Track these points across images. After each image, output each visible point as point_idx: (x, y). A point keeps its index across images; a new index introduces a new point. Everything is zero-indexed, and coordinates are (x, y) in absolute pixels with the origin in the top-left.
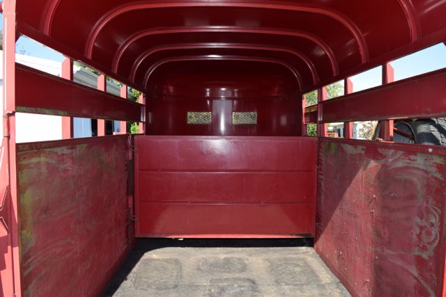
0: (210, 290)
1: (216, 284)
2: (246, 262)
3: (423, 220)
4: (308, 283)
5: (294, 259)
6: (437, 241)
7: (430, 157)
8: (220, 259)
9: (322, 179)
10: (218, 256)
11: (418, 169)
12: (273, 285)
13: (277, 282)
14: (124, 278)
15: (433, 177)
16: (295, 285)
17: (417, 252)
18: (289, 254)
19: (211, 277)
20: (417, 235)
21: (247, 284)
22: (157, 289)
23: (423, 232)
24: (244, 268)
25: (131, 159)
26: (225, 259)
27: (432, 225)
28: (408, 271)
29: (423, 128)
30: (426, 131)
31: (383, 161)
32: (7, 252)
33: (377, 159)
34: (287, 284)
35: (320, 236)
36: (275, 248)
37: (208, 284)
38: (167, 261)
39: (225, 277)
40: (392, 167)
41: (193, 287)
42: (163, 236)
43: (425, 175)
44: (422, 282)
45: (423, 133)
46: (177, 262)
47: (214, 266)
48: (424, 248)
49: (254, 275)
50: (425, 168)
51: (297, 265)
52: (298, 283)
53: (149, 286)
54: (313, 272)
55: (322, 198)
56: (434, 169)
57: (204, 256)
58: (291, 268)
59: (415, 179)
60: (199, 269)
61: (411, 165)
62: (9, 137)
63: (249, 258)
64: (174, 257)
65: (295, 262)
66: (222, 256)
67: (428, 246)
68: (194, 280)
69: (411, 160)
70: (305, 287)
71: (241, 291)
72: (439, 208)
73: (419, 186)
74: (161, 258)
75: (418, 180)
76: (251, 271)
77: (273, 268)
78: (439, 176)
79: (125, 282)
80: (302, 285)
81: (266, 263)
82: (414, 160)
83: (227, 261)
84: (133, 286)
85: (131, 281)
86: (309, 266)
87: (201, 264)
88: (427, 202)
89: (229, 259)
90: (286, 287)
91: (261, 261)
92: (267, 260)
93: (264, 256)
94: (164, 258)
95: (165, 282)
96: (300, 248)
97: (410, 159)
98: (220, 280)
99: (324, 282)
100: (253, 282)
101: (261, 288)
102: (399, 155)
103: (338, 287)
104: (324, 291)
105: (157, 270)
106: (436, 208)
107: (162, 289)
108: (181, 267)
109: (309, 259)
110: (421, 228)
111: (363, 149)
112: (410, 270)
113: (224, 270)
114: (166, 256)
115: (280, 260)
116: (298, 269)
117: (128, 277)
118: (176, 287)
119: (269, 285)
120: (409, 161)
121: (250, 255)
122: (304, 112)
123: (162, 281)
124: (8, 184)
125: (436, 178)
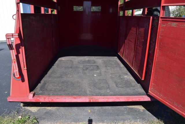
0: (83, 68)
1: (85, 67)
2: (96, 61)
4: (116, 67)
5: (112, 60)
10: (86, 59)
13: (106, 66)
14: (53, 65)
16: (112, 67)
19: (83, 65)
21: (96, 67)
22: (65, 68)
23: (151, 45)
26: (88, 60)
27: (153, 42)
32: (20, 48)
34: (109, 67)
36: (106, 57)
39: (88, 65)
41: (77, 67)
44: (149, 60)
46: (71, 61)
47: (85, 62)
49: (98, 64)
51: (113, 62)
53: (62, 67)
57: (81, 59)
58: (111, 62)
60: (79, 63)
62: (18, 11)
63: (97, 60)
64: (70, 59)
66: (87, 59)
67: (152, 49)
68: (77, 66)
70: (115, 68)
71: (94, 68)
74: (65, 60)
77: (105, 62)
81: (102, 61)
84: (56, 67)
86: (117, 62)
87: (79, 61)
89: (89, 60)
91: (101, 61)
92: (103, 60)
93: (102, 59)
95: (68, 66)
96: (115, 57)
98: (87, 66)
99: (122, 67)
100: (98, 66)
101: (100, 68)
104: (121, 69)
105: (64, 63)
107: (67, 68)
108: (73, 62)
113: (88, 63)
115: (107, 60)
116: (113, 63)
118: (71, 67)
119: (103, 67)
121: (97, 59)
122: (119, 6)
124: (19, 26)
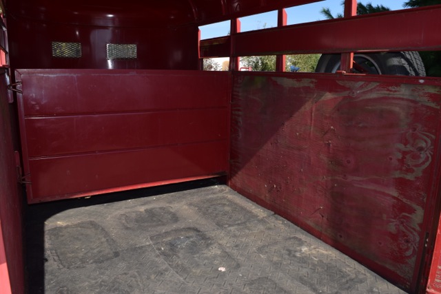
0: (160, 249)
1: (160, 241)
2: (172, 210)
3: (408, 146)
4: (248, 221)
5: (216, 199)
6: (427, 164)
7: (420, 88)
8: (141, 212)
9: (239, 116)
10: (136, 209)
11: (403, 99)
12: (218, 229)
13: (220, 225)
14: (43, 260)
15: (423, 106)
16: (238, 224)
17: (397, 175)
18: (208, 195)
19: (148, 234)
20: (399, 160)
21: (191, 233)
22: (95, 262)
23: (408, 157)
24: (175, 218)
26: (146, 211)
27: (421, 149)
28: (384, 194)
29: (395, 61)
30: (397, 64)
31: (346, 93)
33: (337, 92)
34: (230, 226)
37: (151, 242)
38: (81, 225)
39: (164, 231)
40: (361, 98)
41: (137, 250)
42: (66, 197)
43: (411, 104)
44: (404, 200)
45: (394, 66)
46: (93, 225)
47: (142, 221)
48: (409, 170)
49: (191, 223)
50: (410, 98)
51: (224, 205)
52: (239, 222)
53: (83, 261)
54: (243, 209)
55: (240, 134)
56: (426, 99)
57: (121, 212)
58: (220, 208)
59: (397, 109)
60: (127, 228)
61: (390, 96)
63: (172, 206)
64: (85, 219)
65: (219, 202)
66: (142, 209)
67: (414, 168)
68: (131, 242)
69: (391, 91)
70: (248, 225)
71: (192, 242)
72: (432, 133)
73: (402, 115)
74: (70, 224)
75: (400, 110)
76: (185, 219)
77: (203, 211)
78: (433, 105)
79: (46, 264)
80: (245, 223)
81: (192, 207)
82: (395, 91)
83: (151, 213)
84: (61, 267)
85: (55, 260)
86: (236, 204)
87: (124, 222)
88: (415, 129)
89: (151, 211)
90: (232, 228)
91: (186, 207)
92: (191, 204)
93: (185, 201)
94: (75, 223)
95: (100, 252)
97: (388, 90)
99: (262, 217)
101: (208, 234)
102: (373, 87)
103: (277, 219)
104: (268, 225)
105: (77, 239)
106: (428, 134)
107: (103, 261)
108: (103, 230)
109: (230, 196)
110: (405, 153)
111: (312, 82)
112: (387, 192)
113: (155, 224)
114: (76, 221)
115: (203, 202)
116: (227, 208)
117: (46, 256)
118: (117, 254)
119: (214, 230)
120: (388, 92)
121: (170, 202)
122: (199, 44)
123: (95, 251)
125: (428, 107)
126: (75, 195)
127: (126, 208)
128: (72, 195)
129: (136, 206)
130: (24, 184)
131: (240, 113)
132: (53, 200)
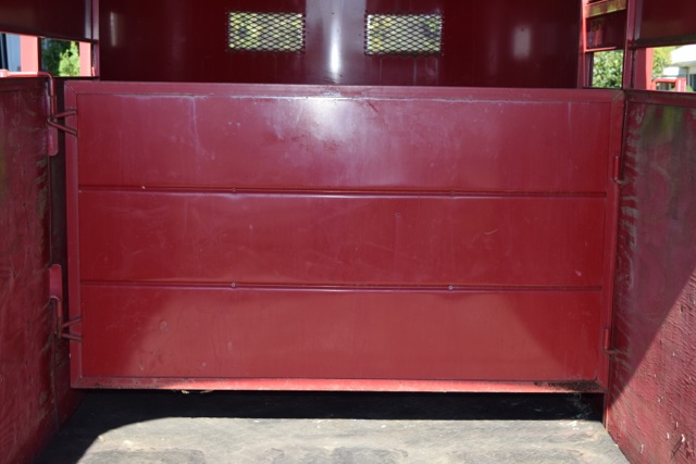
5: (544, 456)
9: (632, 220)
10: (318, 443)
25: (54, 152)
26: (337, 452)
35: (622, 389)
38: (165, 457)
57: (277, 444)
64: (187, 445)
66: (331, 445)
74: (147, 448)
83: (344, 458)
89: (349, 453)
92: (462, 457)
93: (454, 446)
96: (561, 422)
109: (588, 455)
114: (164, 445)
121: (413, 442)
122: (585, 14)
126: (176, 382)
127: (298, 436)
128: (168, 382)
129: (324, 436)
130: (68, 340)
131: (635, 213)
132: (126, 386)
